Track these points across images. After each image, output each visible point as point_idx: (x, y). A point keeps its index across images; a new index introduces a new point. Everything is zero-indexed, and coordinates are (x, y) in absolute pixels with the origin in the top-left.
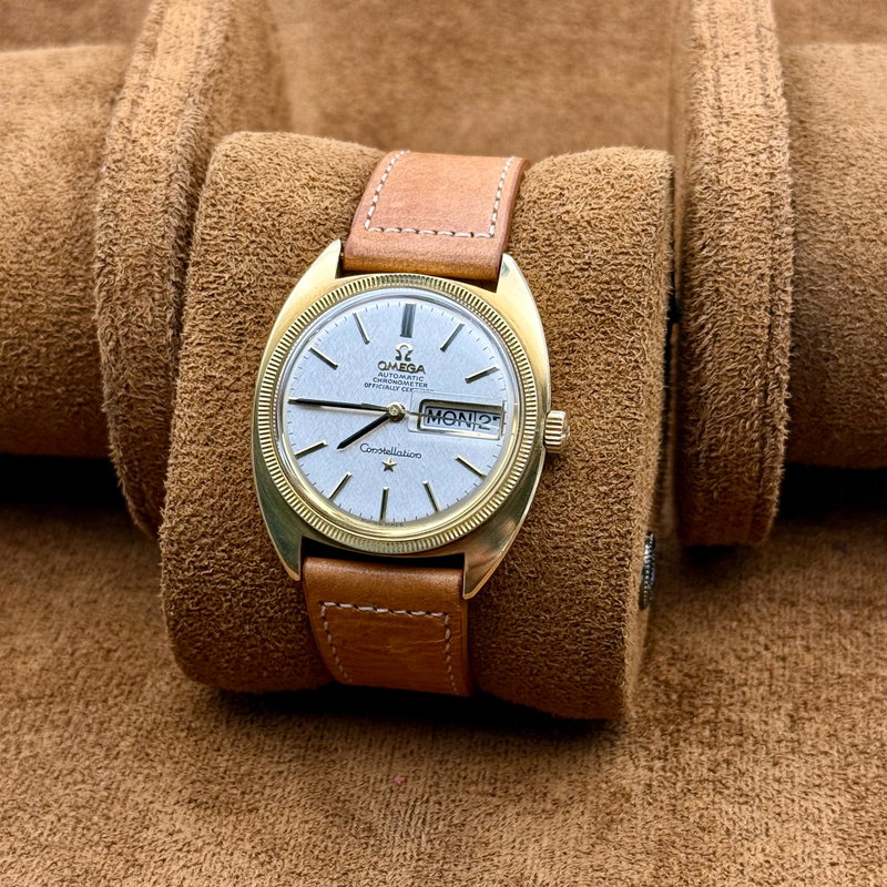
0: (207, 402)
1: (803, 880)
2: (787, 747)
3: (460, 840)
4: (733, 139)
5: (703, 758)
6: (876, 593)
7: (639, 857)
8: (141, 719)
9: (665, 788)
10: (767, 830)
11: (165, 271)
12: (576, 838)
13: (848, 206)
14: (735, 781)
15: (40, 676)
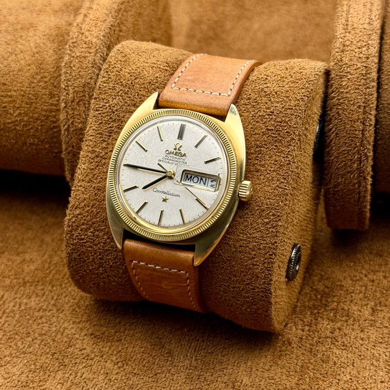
0: (92, 163)
2: (368, 323)
3: (210, 360)
4: (351, 40)
7: (291, 373)
9: (308, 340)
10: (353, 363)
12: (264, 362)
14: (342, 338)
15: (34, 273)
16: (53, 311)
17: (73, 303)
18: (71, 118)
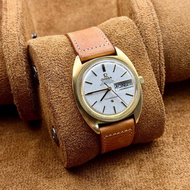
1: (186, 172)
2: (174, 144)
3: (109, 176)
4: (143, 13)
5: (157, 149)
6: (184, 108)
7: (149, 173)
8: (30, 161)
9: (150, 157)
10: (175, 163)
11: (22, 59)
12: (134, 171)
13: (169, 25)
14: (165, 153)
15: (4, 155)
16: (22, 171)
17: (30, 165)
18: (14, 72)
